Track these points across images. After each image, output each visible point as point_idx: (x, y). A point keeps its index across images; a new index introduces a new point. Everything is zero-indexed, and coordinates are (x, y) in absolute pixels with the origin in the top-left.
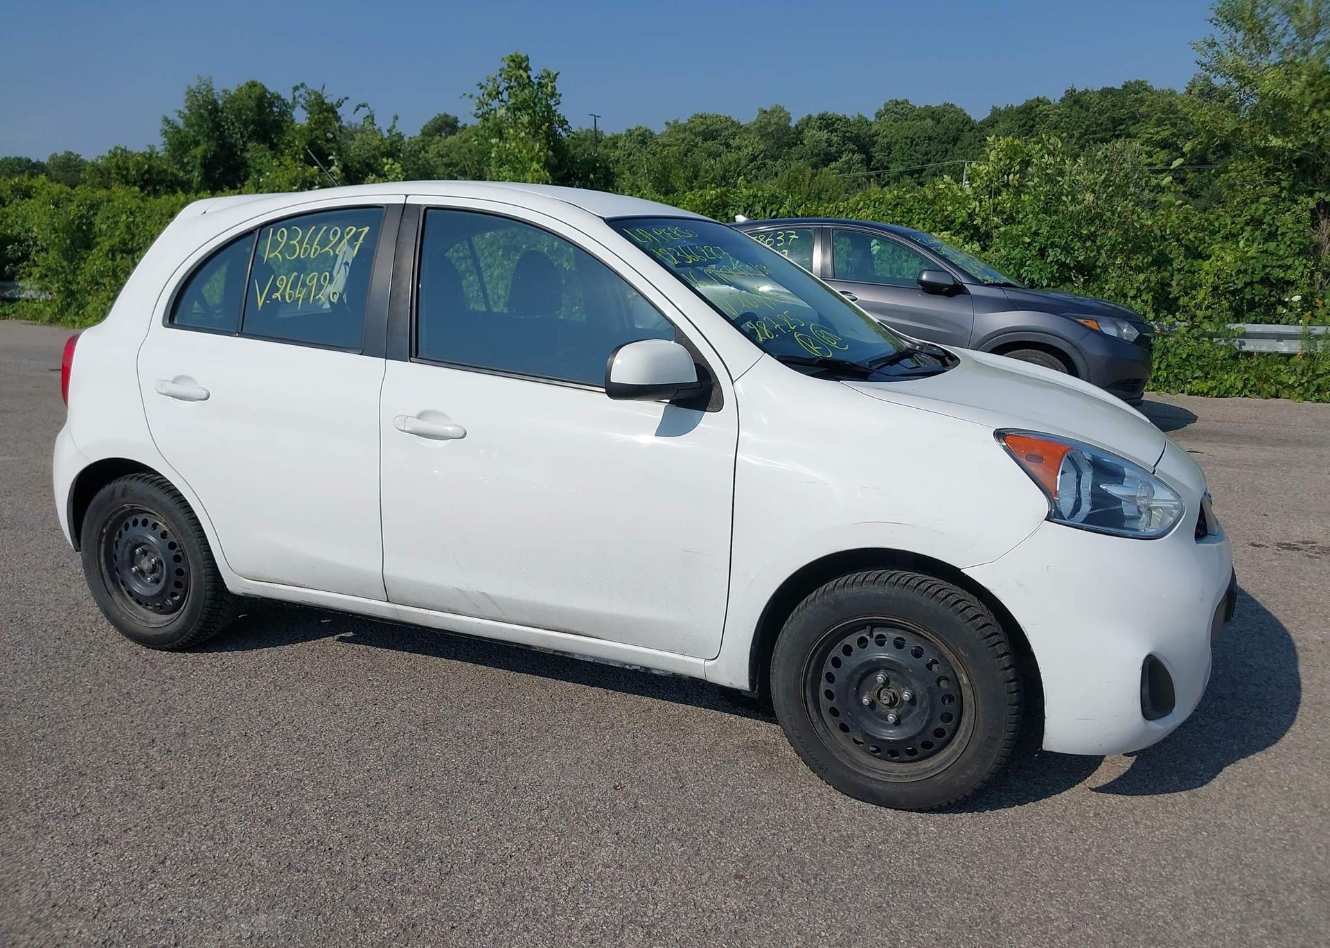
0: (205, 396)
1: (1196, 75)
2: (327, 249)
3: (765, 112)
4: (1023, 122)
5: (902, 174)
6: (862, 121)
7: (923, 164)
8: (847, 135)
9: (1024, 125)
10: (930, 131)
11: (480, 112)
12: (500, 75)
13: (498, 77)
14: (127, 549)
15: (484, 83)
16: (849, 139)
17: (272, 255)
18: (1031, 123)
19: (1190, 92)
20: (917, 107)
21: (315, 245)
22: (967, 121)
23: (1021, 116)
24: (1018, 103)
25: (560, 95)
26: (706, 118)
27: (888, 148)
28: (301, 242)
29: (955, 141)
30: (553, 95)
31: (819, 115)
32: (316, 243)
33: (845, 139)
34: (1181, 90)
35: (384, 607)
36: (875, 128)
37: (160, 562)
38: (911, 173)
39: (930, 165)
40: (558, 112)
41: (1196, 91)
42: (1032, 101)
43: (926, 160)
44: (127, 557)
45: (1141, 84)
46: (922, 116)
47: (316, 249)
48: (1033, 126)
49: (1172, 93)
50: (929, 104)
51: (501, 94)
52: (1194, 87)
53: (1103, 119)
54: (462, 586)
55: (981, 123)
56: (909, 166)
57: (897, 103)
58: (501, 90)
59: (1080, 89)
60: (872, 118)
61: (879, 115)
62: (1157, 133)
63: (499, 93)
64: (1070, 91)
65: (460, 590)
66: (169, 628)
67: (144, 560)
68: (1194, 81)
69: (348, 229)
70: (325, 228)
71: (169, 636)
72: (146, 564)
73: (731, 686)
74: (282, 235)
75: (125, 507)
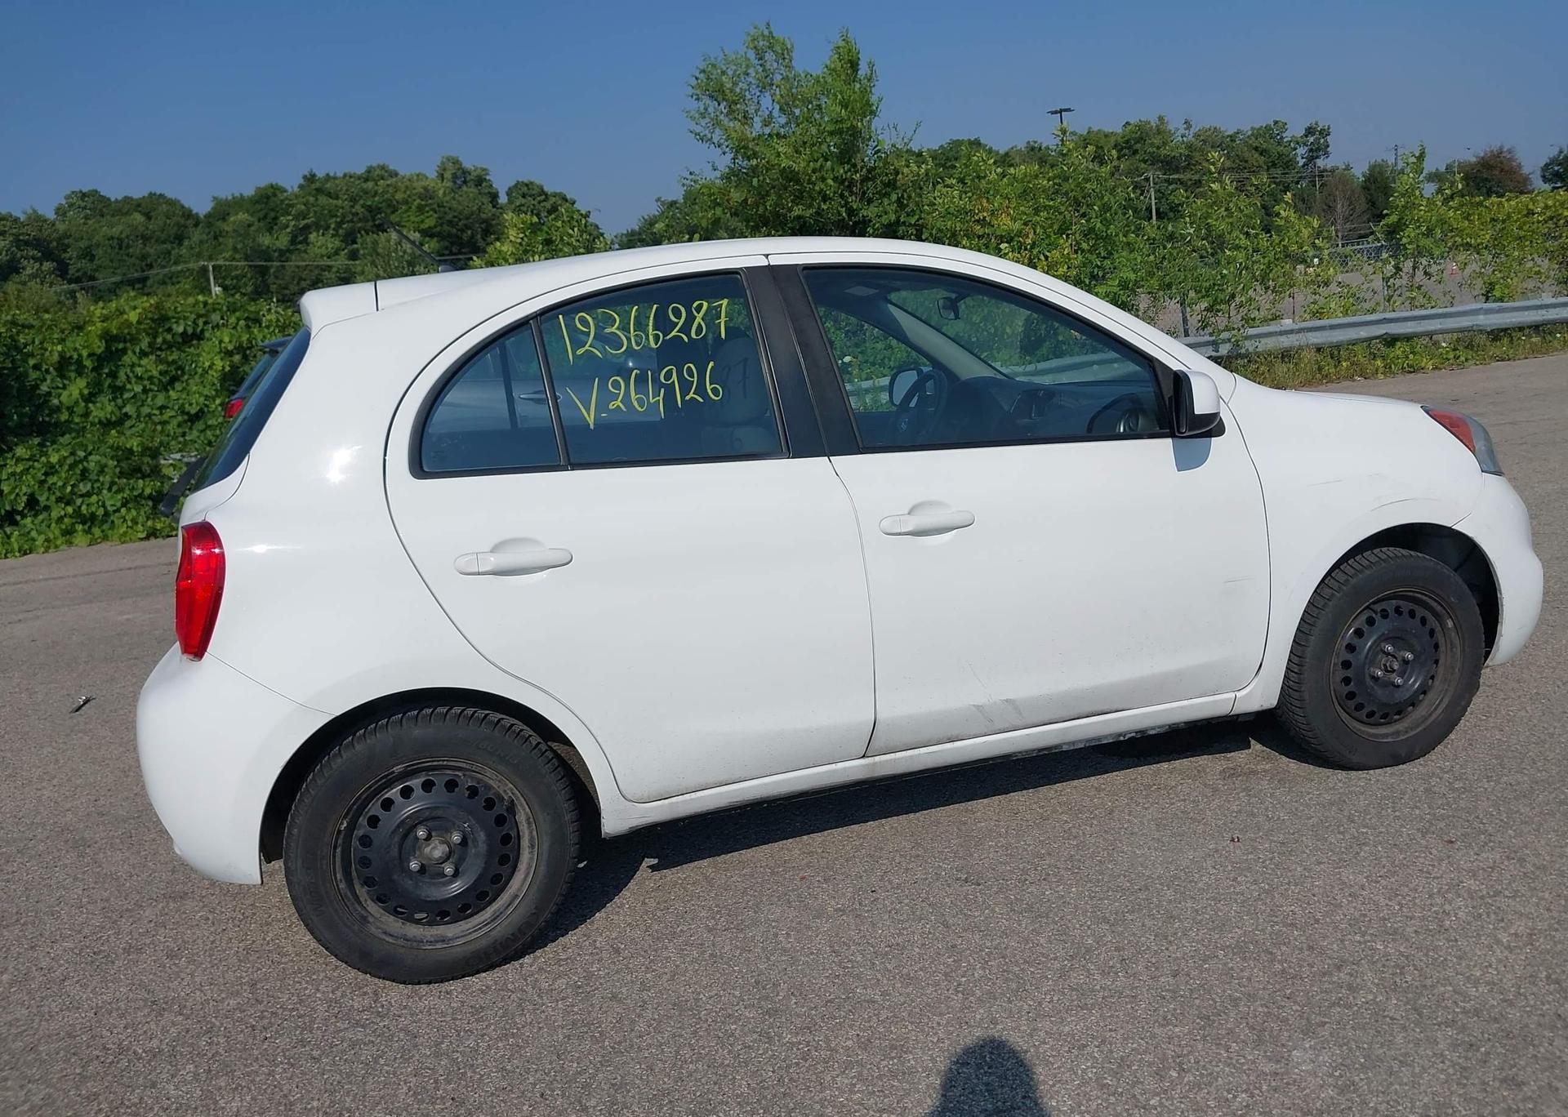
0: (566, 559)
1: (443, 157)
2: (673, 333)
4: (263, 212)
5: (118, 285)
6: (37, 219)
7: (143, 271)
8: (21, 238)
9: (265, 217)
10: (141, 229)
16: (27, 243)
17: (580, 352)
18: (273, 214)
19: (442, 177)
20: (113, 199)
21: (651, 332)
22: (188, 214)
23: (258, 207)
24: (249, 192)
27: (88, 254)
28: (625, 328)
29: (179, 239)
32: (651, 328)
33: (18, 242)
34: (432, 174)
35: (862, 766)
36: (61, 227)
38: (131, 283)
39: (152, 272)
41: (448, 175)
42: (265, 189)
43: (147, 265)
44: (393, 850)
45: (385, 168)
46: (124, 211)
48: (275, 218)
49: (423, 178)
52: (444, 170)
53: (358, 208)
55: (208, 216)
56: (124, 275)
57: (83, 195)
59: (320, 174)
60: (51, 216)
61: (61, 212)
62: (422, 221)
64: (309, 176)
65: (977, 707)
66: (501, 929)
67: (433, 845)
68: (443, 163)
69: (695, 305)
70: (655, 306)
71: (501, 943)
72: (437, 850)
73: (1260, 709)
74: (584, 322)
75: (393, 772)
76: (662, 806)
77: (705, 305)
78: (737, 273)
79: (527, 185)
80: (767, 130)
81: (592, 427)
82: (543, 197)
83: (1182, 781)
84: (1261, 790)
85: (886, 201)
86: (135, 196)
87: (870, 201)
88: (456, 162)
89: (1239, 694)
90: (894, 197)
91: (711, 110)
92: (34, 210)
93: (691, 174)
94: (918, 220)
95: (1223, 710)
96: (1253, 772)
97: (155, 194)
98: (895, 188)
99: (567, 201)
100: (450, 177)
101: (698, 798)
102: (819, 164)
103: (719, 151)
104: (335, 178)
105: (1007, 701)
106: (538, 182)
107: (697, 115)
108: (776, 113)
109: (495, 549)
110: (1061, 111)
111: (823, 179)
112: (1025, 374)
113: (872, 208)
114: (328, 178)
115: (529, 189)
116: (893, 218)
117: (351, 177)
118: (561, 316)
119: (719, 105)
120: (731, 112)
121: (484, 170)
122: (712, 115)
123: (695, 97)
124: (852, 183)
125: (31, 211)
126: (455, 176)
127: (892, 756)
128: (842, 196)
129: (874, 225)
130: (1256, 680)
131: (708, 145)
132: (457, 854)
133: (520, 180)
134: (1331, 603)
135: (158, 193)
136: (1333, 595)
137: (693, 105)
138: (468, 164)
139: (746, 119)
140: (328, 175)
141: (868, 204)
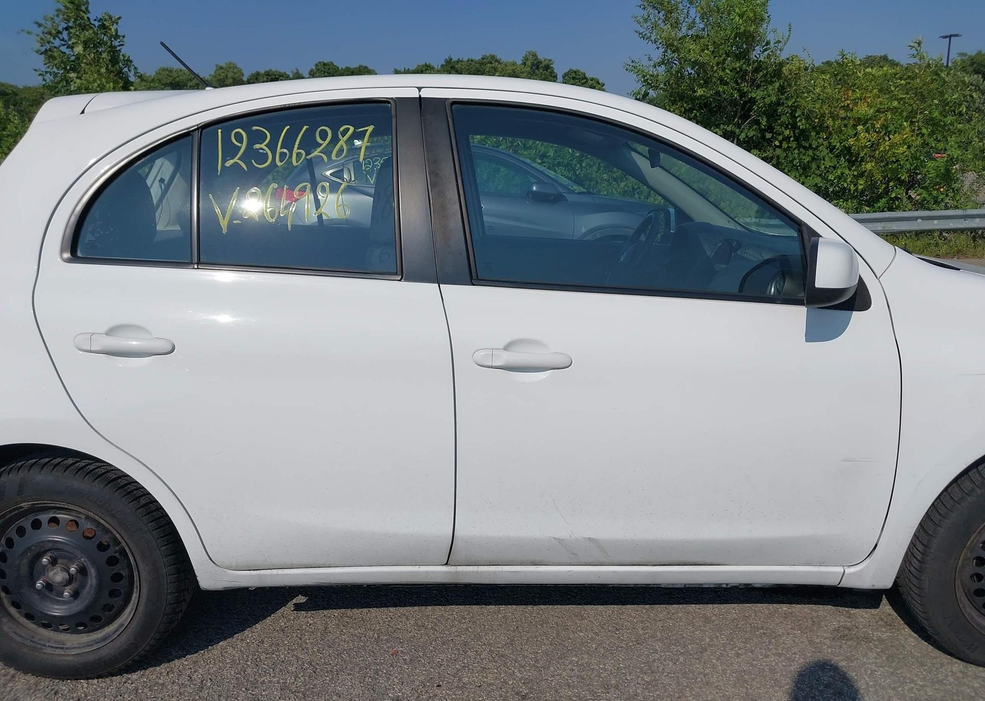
0: (169, 348)
1: (527, 52)
2: (316, 153)
3: (221, 68)
11: (43, 49)
12: (58, 16)
13: (56, 18)
14: (25, 561)
15: (42, 21)
17: (229, 163)
19: (525, 64)
20: (340, 68)
21: (295, 150)
25: (124, 37)
26: (171, 71)
28: (272, 146)
30: (117, 36)
31: (265, 72)
32: (296, 146)
34: (519, 62)
35: (442, 572)
37: (83, 571)
40: (123, 52)
41: (529, 63)
42: (422, 66)
44: (24, 570)
45: (493, 57)
47: (299, 155)
49: (514, 64)
50: (348, 66)
51: (61, 33)
52: (527, 59)
54: (563, 534)
57: (325, 64)
58: (60, 29)
59: (455, 59)
63: (59, 32)
64: (448, 60)
65: (558, 540)
66: (107, 651)
67: (55, 571)
68: (526, 55)
69: (342, 129)
70: (305, 127)
71: (104, 661)
72: (58, 576)
73: (872, 588)
74: (239, 137)
75: (21, 507)
76: (251, 575)
77: (352, 129)
78: (388, 102)
79: (575, 72)
80: (690, 33)
81: (225, 231)
82: (585, 80)
83: (790, 631)
84: (865, 663)
85: (770, 88)
86: (352, 67)
87: (758, 87)
88: (534, 55)
89: (848, 571)
90: (777, 85)
91: (652, 17)
92: (297, 70)
93: (632, 62)
94: (794, 103)
95: (832, 581)
96: (867, 639)
97: (362, 66)
98: (779, 78)
99: (599, 84)
100: (530, 64)
101: (284, 575)
102: (722, 58)
103: (655, 46)
104: (462, 61)
105: (589, 539)
106: (582, 71)
107: (642, 20)
108: (697, 20)
109: (111, 332)
110: (950, 36)
111: (724, 70)
112: (758, 225)
113: (758, 92)
114: (458, 61)
115: (576, 75)
116: (774, 99)
117: (472, 61)
118: (220, 131)
119: (659, 13)
120: (666, 19)
121: (550, 60)
122: (653, 20)
123: (642, 7)
124: (746, 72)
125: (296, 71)
126: (533, 64)
127: (475, 568)
128: (736, 82)
129: (759, 104)
130: (868, 560)
131: (647, 41)
132: (77, 580)
133: (572, 69)
134: (969, 499)
135: (364, 66)
136: (973, 490)
137: (641, 13)
138: (541, 57)
139: (676, 25)
140: (459, 59)
141: (757, 89)
